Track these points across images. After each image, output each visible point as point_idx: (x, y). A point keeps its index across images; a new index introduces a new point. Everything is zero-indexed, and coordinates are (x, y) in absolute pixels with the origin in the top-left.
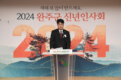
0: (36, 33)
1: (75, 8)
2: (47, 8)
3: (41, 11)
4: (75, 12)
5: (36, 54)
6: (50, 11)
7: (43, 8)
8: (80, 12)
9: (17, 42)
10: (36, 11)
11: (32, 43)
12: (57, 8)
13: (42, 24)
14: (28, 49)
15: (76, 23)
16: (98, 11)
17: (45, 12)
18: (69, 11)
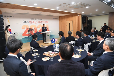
0: (30, 28)
1: (41, 19)
2: (32, 19)
3: (31, 20)
4: (40, 20)
5: (30, 34)
6: (33, 20)
7: (31, 19)
8: (42, 20)
9: (23, 31)
10: (29, 20)
11: (28, 31)
12: (36, 19)
13: (31, 24)
14: (27, 33)
15: (41, 24)
16: (46, 20)
17: (32, 20)
18: (39, 20)
